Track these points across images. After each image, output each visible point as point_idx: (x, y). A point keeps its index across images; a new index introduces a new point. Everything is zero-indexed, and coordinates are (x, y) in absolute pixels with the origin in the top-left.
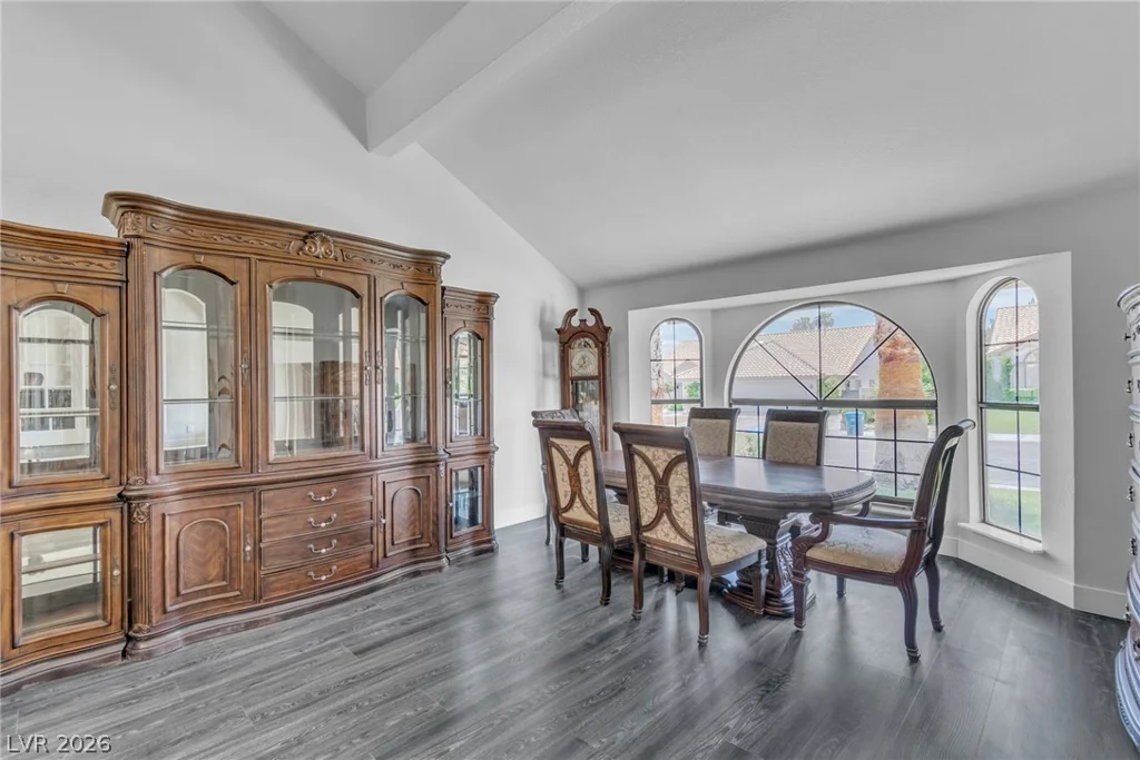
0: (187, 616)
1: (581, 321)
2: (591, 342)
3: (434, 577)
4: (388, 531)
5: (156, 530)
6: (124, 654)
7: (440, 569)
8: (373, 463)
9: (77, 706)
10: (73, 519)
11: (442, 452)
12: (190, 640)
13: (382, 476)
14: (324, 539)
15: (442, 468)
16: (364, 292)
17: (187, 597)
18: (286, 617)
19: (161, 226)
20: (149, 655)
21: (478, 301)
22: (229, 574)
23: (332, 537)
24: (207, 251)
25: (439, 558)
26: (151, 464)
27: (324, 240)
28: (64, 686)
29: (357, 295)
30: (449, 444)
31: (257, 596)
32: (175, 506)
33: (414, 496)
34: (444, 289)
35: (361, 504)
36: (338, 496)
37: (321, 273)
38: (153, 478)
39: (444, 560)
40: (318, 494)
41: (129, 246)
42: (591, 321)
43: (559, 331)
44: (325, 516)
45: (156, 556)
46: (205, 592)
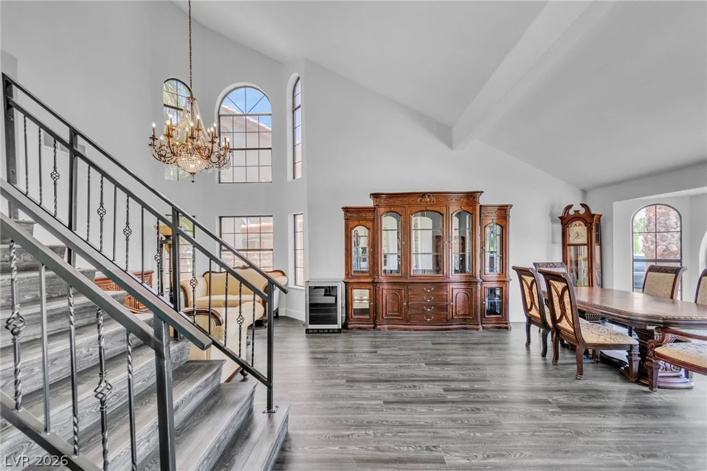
0: (389, 321)
1: (575, 211)
2: (583, 224)
3: (475, 332)
4: (454, 308)
5: (381, 294)
6: (374, 328)
7: (478, 329)
8: (447, 280)
9: (362, 335)
10: (364, 286)
11: (479, 278)
12: (389, 329)
13: (451, 286)
14: (429, 306)
15: (479, 286)
16: (445, 213)
17: (389, 315)
18: (416, 330)
19: (382, 201)
20: (379, 329)
21: (499, 209)
22: (400, 311)
23: (432, 306)
24: (393, 206)
25: (478, 325)
26: (380, 273)
27: (429, 196)
28: (361, 331)
29: (442, 215)
30: (483, 275)
31: (407, 320)
32: (385, 287)
33: (466, 296)
34: (481, 206)
35: (442, 295)
36: (433, 291)
37: (428, 208)
38: (380, 277)
39: (480, 326)
40: (427, 289)
41: (375, 208)
42: (582, 211)
43: (561, 218)
44: (430, 297)
45: (381, 301)
46: (392, 315)
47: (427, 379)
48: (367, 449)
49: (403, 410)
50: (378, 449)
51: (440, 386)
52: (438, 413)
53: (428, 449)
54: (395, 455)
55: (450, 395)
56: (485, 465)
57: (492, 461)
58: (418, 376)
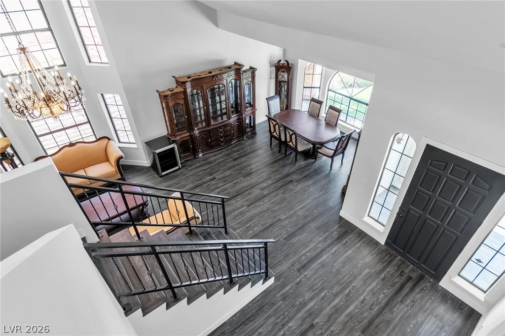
0: (202, 152)
1: (282, 63)
2: (285, 71)
3: (244, 142)
6: (194, 158)
7: (244, 140)
8: (229, 121)
10: (184, 139)
11: (244, 115)
12: (203, 155)
13: (231, 123)
16: (225, 84)
17: (201, 149)
22: (207, 144)
23: (223, 137)
24: (196, 86)
26: (194, 129)
27: (217, 76)
30: (245, 112)
31: (212, 148)
32: (198, 135)
33: (238, 125)
35: (228, 129)
37: (216, 83)
39: (245, 137)
40: (220, 129)
41: (185, 91)
42: (285, 64)
43: (275, 67)
44: (222, 133)
45: (196, 143)
46: (203, 148)
47: (250, 187)
48: (259, 227)
49: (256, 206)
50: (262, 225)
51: (258, 188)
52: (267, 202)
53: (274, 217)
54: (268, 224)
55: (265, 192)
56: (290, 214)
57: (291, 212)
58: (246, 187)
